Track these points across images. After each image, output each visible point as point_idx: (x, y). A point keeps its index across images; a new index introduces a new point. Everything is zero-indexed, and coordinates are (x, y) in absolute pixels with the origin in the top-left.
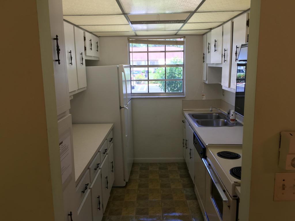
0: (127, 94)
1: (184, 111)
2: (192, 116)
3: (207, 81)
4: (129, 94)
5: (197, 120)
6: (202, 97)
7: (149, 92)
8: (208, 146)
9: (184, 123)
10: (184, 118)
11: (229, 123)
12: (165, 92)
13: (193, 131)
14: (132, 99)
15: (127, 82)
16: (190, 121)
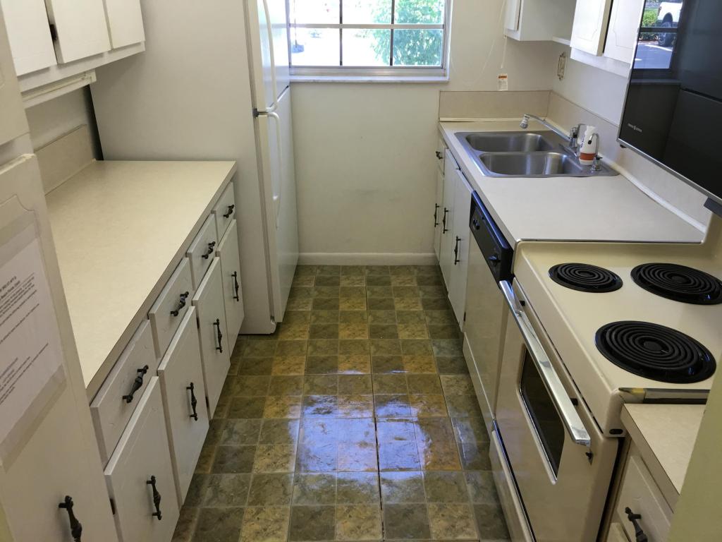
0: (274, 69)
1: (442, 124)
2: (466, 141)
3: (519, 32)
4: (284, 68)
5: (481, 153)
6: (500, 82)
7: (344, 64)
8: (522, 244)
9: (440, 158)
10: (444, 147)
11: (575, 164)
12: (389, 65)
13: (471, 191)
14: (292, 84)
15: (273, 31)
16: (459, 157)
